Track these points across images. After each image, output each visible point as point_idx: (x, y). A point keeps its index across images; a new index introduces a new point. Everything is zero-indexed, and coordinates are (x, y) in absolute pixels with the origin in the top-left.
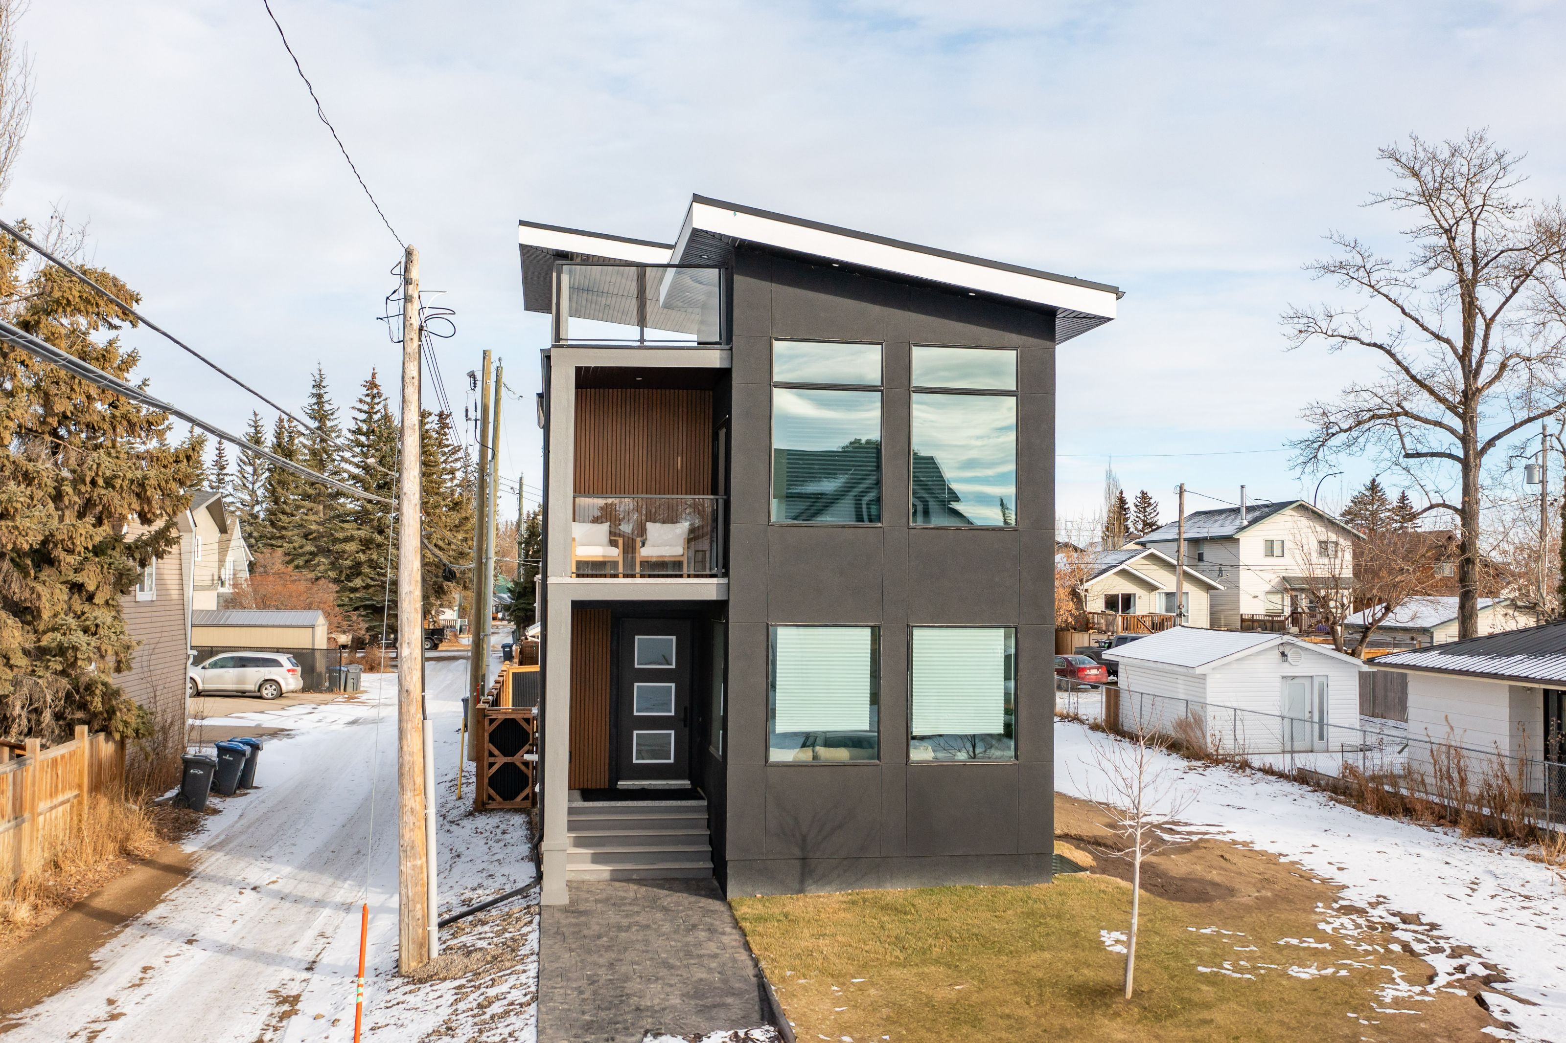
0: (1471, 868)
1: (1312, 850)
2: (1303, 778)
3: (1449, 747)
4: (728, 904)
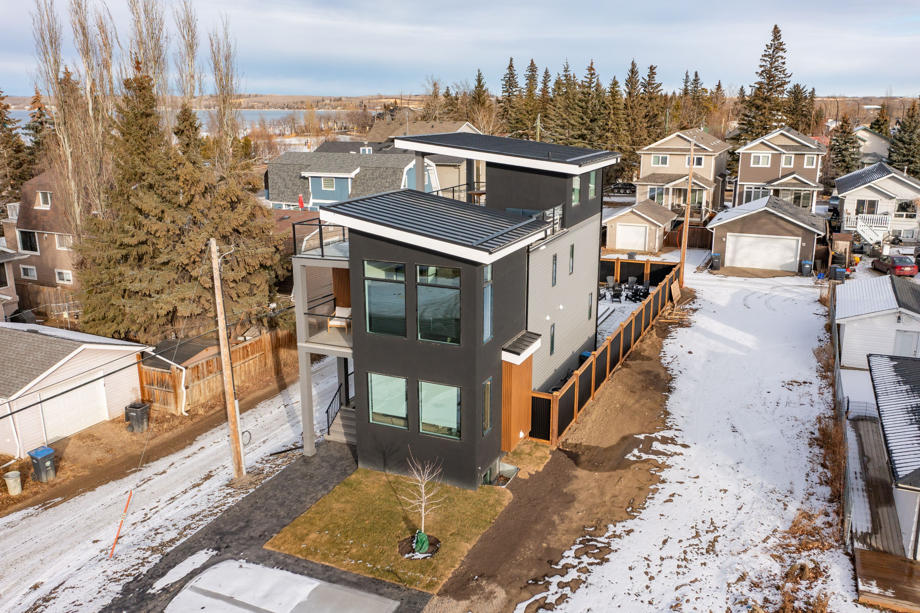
4: (355, 470)
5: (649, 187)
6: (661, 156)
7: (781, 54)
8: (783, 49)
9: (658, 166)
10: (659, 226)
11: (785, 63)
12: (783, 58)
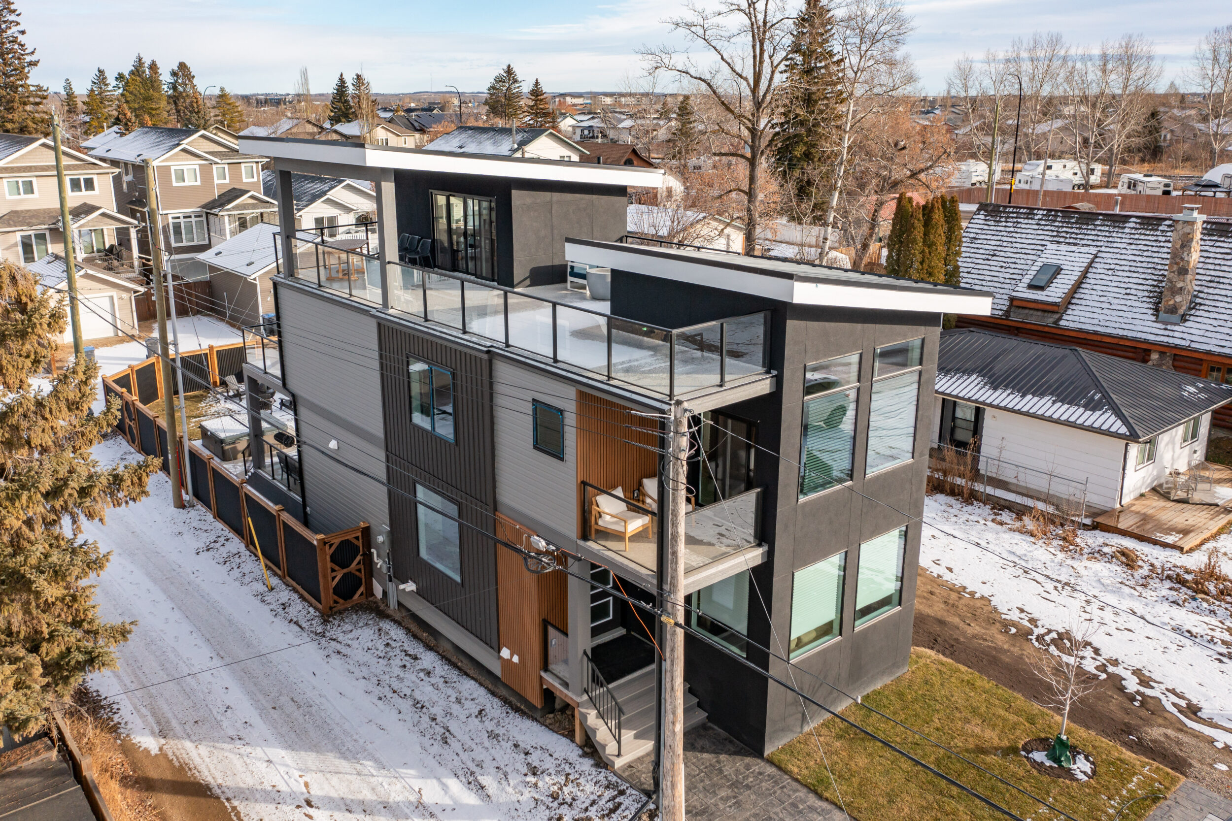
4: (770, 762)
5: (18, 234)
6: (20, 180)
7: (12, 17)
8: (14, 11)
9: (18, 197)
10: (135, 292)
11: (23, 32)
12: (18, 24)
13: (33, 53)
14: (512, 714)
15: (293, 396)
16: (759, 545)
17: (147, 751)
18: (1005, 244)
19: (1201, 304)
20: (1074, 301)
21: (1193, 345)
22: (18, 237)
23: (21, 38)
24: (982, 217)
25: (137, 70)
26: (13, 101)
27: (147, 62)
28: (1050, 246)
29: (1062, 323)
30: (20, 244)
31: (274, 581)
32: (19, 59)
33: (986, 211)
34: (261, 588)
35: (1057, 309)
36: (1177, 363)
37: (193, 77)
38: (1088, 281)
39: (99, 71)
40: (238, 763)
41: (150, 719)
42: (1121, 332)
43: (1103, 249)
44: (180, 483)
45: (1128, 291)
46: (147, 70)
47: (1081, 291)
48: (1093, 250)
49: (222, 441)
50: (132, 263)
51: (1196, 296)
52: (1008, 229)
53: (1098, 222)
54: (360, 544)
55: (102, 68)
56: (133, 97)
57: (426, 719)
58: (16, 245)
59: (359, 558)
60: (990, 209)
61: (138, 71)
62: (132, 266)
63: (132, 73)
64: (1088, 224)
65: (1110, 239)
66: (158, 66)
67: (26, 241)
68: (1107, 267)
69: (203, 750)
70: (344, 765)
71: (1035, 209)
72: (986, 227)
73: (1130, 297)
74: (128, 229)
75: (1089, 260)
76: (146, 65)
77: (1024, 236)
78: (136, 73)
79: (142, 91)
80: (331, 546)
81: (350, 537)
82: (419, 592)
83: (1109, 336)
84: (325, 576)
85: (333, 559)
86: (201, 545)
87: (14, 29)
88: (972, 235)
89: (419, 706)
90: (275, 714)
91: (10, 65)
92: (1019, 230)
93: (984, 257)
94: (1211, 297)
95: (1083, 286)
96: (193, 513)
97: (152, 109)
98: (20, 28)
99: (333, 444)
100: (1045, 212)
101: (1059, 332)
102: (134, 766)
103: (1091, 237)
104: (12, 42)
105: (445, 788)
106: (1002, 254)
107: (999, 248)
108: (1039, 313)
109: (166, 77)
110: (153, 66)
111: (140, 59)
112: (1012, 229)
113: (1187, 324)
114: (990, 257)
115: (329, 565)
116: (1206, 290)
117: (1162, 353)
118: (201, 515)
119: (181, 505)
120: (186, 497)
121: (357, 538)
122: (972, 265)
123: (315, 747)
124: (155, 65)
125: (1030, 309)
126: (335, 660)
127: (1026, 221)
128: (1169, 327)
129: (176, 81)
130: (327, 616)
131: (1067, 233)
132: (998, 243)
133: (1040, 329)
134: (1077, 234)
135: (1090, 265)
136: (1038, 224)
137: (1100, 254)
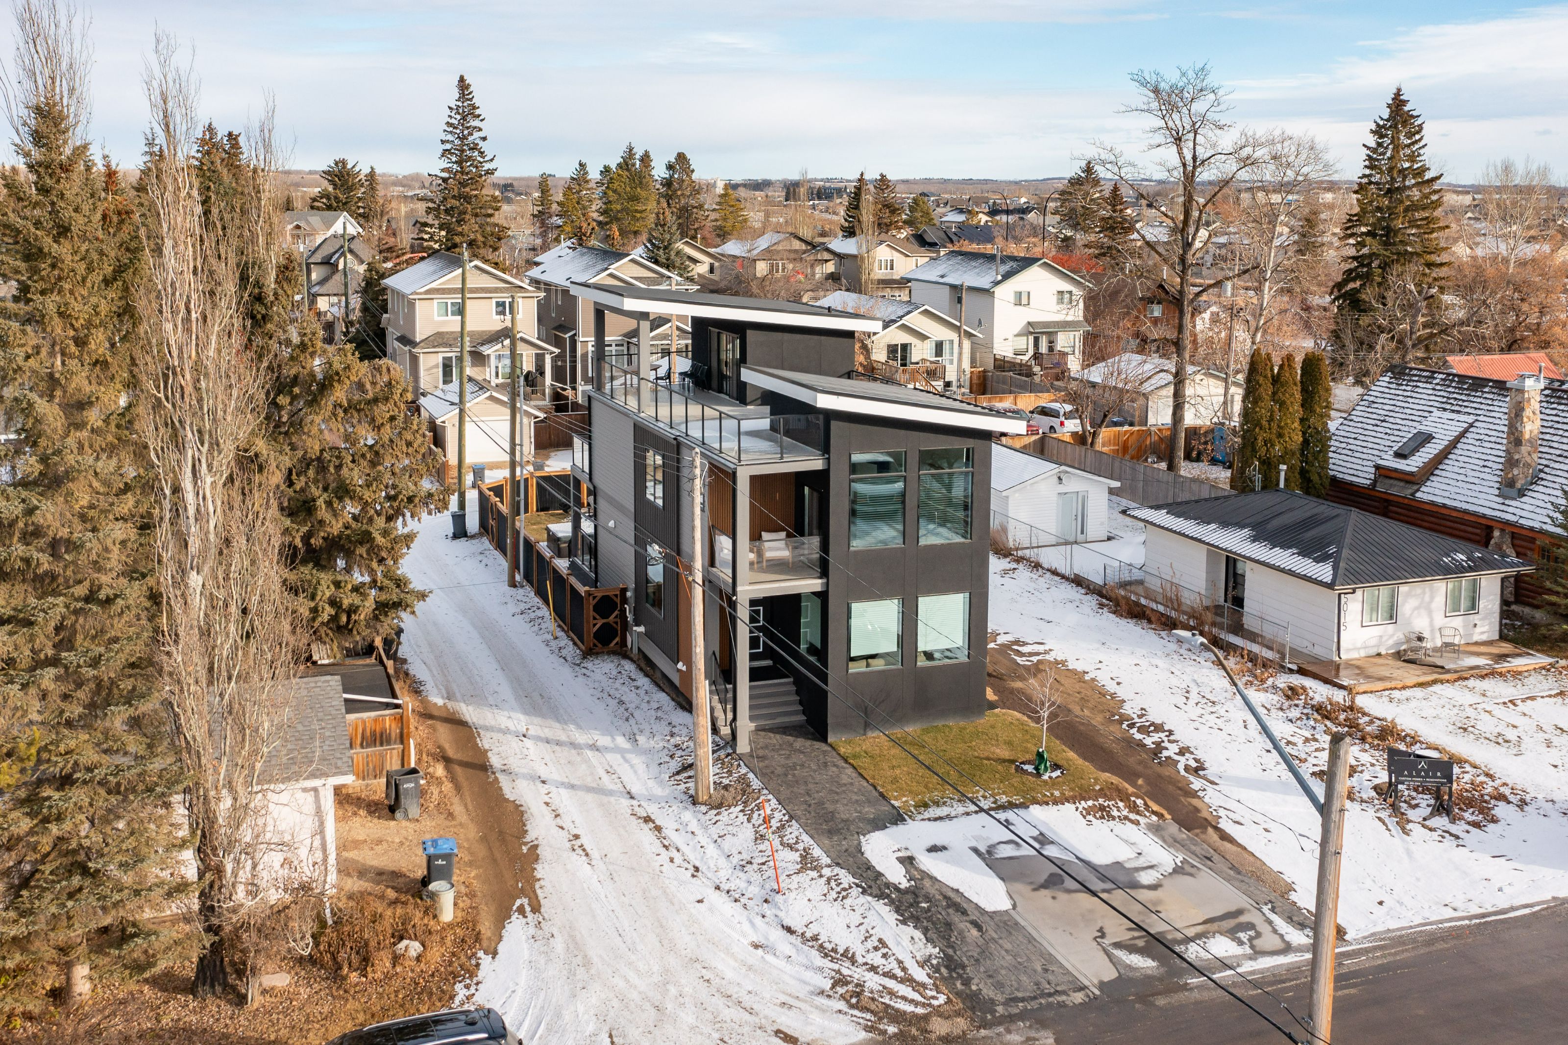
0: (1184, 677)
1: (1099, 666)
2: (1078, 581)
3: (1172, 583)
4: (831, 746)
5: (441, 356)
6: (449, 301)
7: (476, 123)
8: (479, 116)
9: (445, 318)
10: (536, 417)
11: (484, 139)
12: (480, 130)
13: (492, 160)
14: (679, 709)
15: (595, 487)
16: (820, 578)
17: (436, 704)
18: (1397, 409)
19: (1542, 479)
20: (1437, 472)
21: (1522, 521)
22: (440, 357)
23: (481, 144)
24: (1387, 379)
25: (626, 164)
26: (465, 213)
27: (639, 153)
28: (1437, 413)
29: (1419, 495)
30: (441, 366)
31: (561, 634)
32: (477, 167)
33: (1393, 373)
34: (549, 637)
35: (1415, 480)
36: (1517, 542)
37: (693, 171)
38: (1456, 451)
39: (581, 164)
40: (489, 715)
41: (444, 692)
42: (1465, 506)
43: (1481, 418)
44: (515, 566)
45: (1486, 463)
46: (638, 163)
47: (1447, 461)
48: (1470, 419)
49: (559, 539)
50: (544, 391)
51: (1541, 471)
52: (1406, 394)
53: (1486, 390)
54: (618, 601)
55: (583, 161)
56: (616, 197)
57: (622, 709)
58: (437, 366)
59: (616, 612)
60: (1397, 371)
61: (625, 162)
62: (544, 394)
63: (619, 166)
64: (1477, 391)
65: (1491, 408)
66: (652, 157)
67: (447, 362)
68: (1478, 437)
69: (471, 708)
70: (557, 725)
71: (1435, 372)
72: (1387, 390)
73: (1486, 470)
74: (543, 355)
75: (1461, 429)
76: (637, 156)
77: (1417, 401)
78: (625, 167)
79: (628, 189)
80: (594, 598)
81: (610, 594)
82: (647, 634)
83: (1455, 509)
84: (588, 622)
85: (596, 608)
86: (519, 611)
87: (476, 135)
88: (1371, 399)
89: (621, 702)
90: (525, 700)
91: (467, 174)
92: (1414, 395)
93: (1374, 422)
94: (1554, 472)
95: (1450, 456)
96: (521, 591)
97: (636, 211)
98: (482, 134)
99: (611, 524)
100: (1444, 376)
101: (1413, 504)
102: (425, 708)
103: (1475, 405)
104: (472, 149)
105: (613, 739)
106: (1391, 420)
107: (1391, 414)
108: (1402, 484)
109: (659, 171)
110: (646, 159)
111: (631, 150)
112: (1409, 394)
113: (1524, 499)
114: (1379, 423)
115: (592, 613)
116: (1553, 465)
117: (1502, 530)
118: (528, 594)
119: (513, 584)
120: (518, 578)
121: (616, 596)
122: (1360, 431)
123: (543, 716)
124: (648, 157)
125: (1396, 479)
126: (581, 679)
127: (1425, 385)
128: (1507, 502)
129: (671, 176)
130: (589, 653)
131: (1456, 399)
132: (1392, 408)
133: (1401, 500)
134: (1464, 401)
135: (1463, 434)
136: (1434, 389)
137: (1476, 424)
